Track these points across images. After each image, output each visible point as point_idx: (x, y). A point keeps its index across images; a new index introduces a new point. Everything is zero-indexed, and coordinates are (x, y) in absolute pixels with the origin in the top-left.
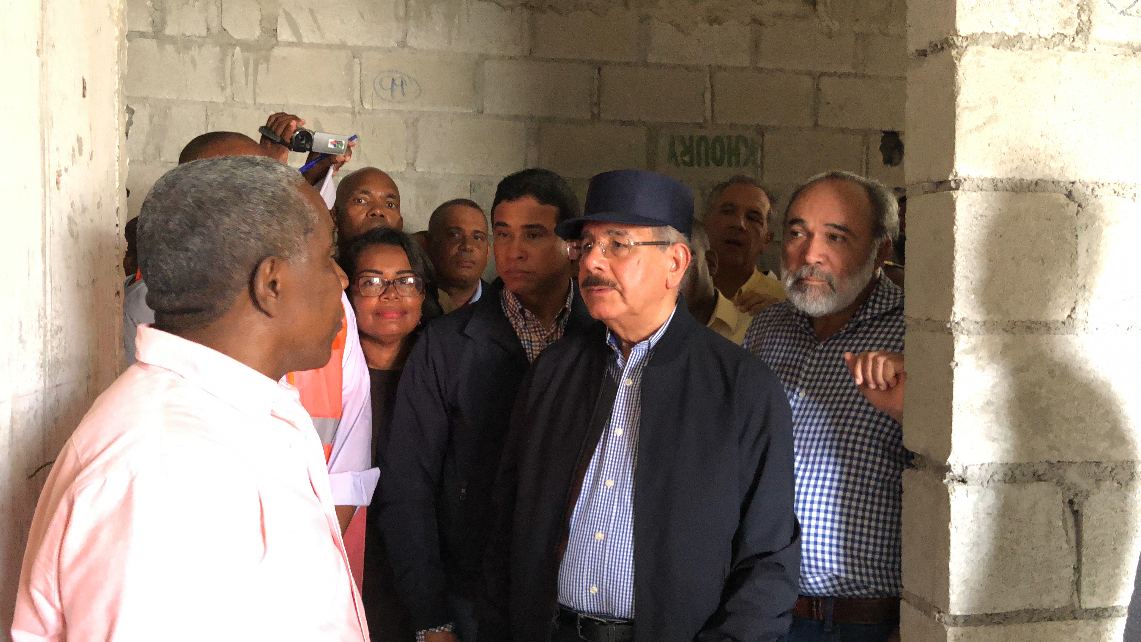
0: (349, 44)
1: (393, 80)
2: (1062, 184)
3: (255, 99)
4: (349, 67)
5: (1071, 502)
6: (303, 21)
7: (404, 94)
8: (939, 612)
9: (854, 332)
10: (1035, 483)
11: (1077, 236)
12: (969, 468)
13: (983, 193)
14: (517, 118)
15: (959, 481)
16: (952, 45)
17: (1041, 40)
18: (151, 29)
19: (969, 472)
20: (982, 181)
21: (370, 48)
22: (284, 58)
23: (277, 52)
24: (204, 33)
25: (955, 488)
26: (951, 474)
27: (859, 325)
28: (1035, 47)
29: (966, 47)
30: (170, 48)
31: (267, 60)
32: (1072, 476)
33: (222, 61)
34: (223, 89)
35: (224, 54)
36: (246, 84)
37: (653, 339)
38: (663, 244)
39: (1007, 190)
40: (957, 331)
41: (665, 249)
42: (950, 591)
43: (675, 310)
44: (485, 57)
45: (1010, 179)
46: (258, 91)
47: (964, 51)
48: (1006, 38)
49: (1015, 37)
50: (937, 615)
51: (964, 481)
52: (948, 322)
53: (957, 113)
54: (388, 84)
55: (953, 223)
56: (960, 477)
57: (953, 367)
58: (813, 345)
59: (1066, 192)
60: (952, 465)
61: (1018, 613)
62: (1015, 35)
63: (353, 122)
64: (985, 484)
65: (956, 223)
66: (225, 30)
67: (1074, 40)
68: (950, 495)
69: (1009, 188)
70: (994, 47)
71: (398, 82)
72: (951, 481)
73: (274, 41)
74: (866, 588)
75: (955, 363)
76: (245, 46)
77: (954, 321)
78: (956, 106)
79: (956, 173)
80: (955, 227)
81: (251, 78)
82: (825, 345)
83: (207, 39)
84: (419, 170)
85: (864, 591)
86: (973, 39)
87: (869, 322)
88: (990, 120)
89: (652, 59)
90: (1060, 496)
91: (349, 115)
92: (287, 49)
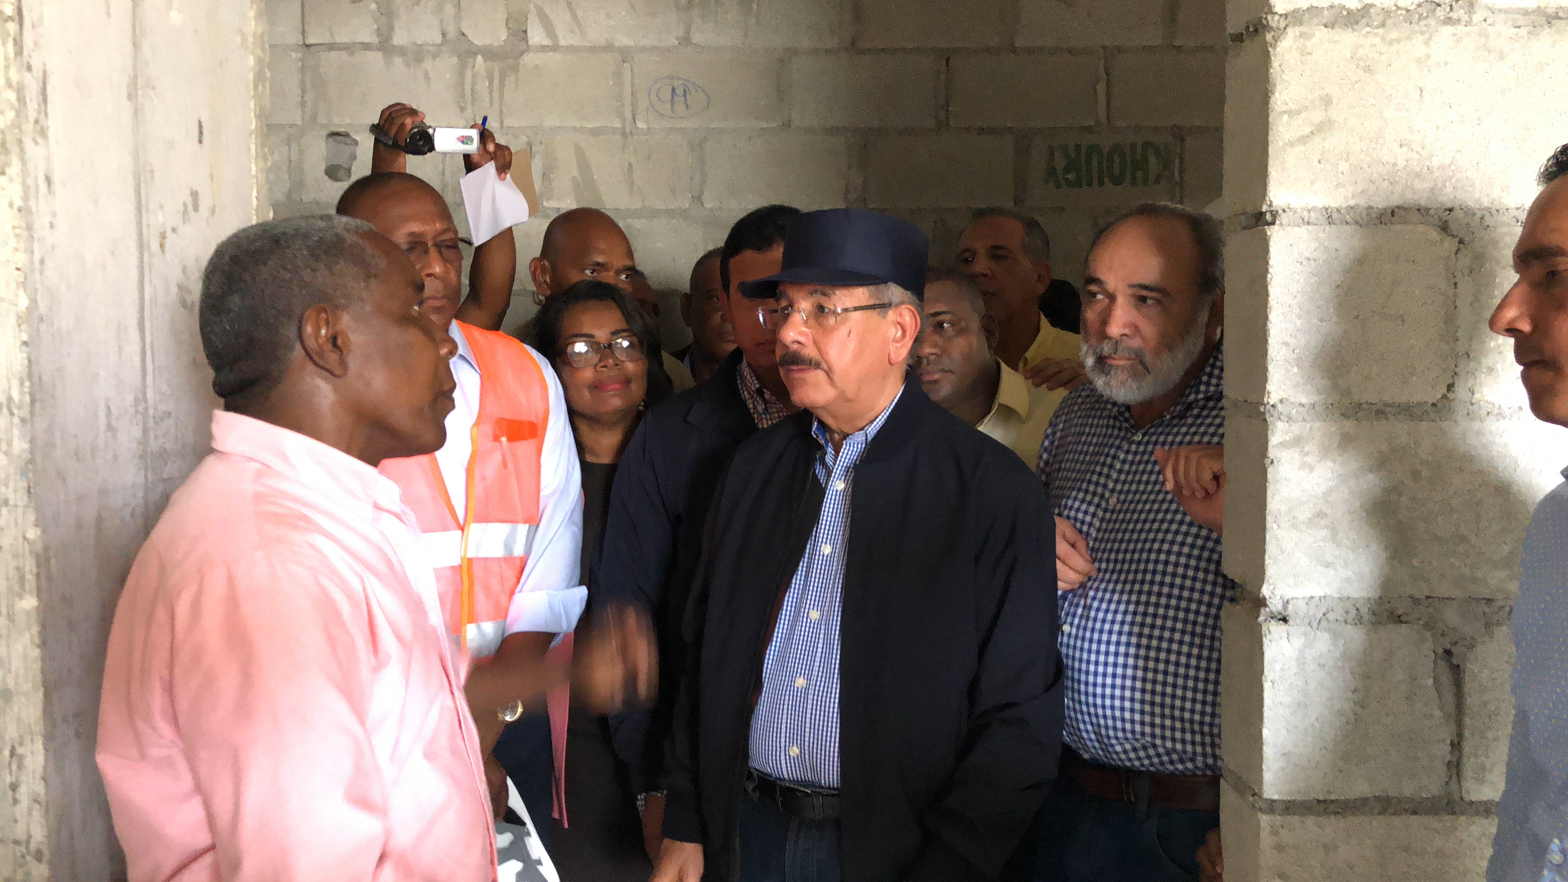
0: (617, 45)
1: (674, 89)
2: (1432, 212)
3: (502, 122)
4: (618, 75)
5: (1448, 653)
6: (560, 19)
7: (687, 107)
8: (1253, 795)
9: (1182, 416)
10: (1391, 626)
11: (1455, 284)
12: (1291, 602)
13: (1310, 228)
14: (833, 131)
15: (1280, 620)
16: (1266, 27)
17: (1399, 12)
18: (376, 38)
19: (1290, 607)
20: (1309, 211)
21: (644, 49)
22: (537, 67)
23: (529, 59)
24: (439, 39)
25: (1271, 628)
26: (1267, 609)
27: (1190, 407)
28: (1389, 22)
29: (1285, 28)
30: (398, 61)
31: (515, 69)
32: (1451, 616)
33: (461, 74)
34: (462, 109)
35: (463, 67)
36: (491, 103)
37: (870, 429)
38: (883, 307)
39: (1347, 223)
40: (1272, 416)
41: (886, 313)
42: (1264, 767)
43: (902, 390)
44: (791, 53)
45: (1352, 208)
46: (504, 111)
47: (1282, 34)
48: (1345, 13)
49: (1358, 10)
50: (1251, 799)
51: (1285, 620)
52: (1263, 404)
53: (1270, 119)
54: (667, 94)
55: (1267, 271)
56: (1280, 614)
57: (1266, 466)
58: (1129, 435)
59: (1440, 224)
60: (1267, 597)
61: (1364, 801)
62: (1359, 7)
63: (624, 147)
64: (1315, 625)
65: (1270, 270)
66: (464, 34)
67: (1451, 9)
68: (1264, 639)
69: (1349, 220)
70: (1326, 26)
71: (679, 91)
72: (1269, 619)
73: (523, 46)
74: (1192, 760)
75: (1270, 461)
76: (489, 53)
77: (1268, 403)
78: (1270, 110)
79: (1271, 202)
80: (1269, 276)
81: (496, 95)
82: (1144, 435)
83: (443, 48)
84: (708, 205)
85: (1190, 765)
86: (1295, 17)
87: (1201, 403)
88: (1323, 128)
89: (1020, 42)
90: (1429, 645)
91: (618, 137)
92: (541, 55)
